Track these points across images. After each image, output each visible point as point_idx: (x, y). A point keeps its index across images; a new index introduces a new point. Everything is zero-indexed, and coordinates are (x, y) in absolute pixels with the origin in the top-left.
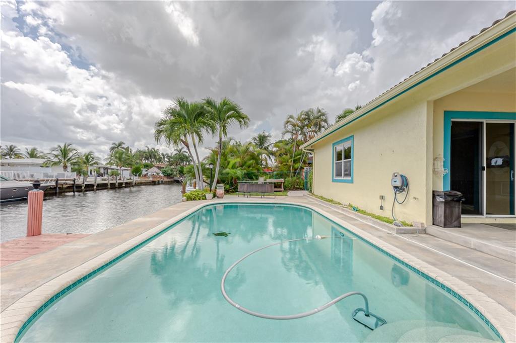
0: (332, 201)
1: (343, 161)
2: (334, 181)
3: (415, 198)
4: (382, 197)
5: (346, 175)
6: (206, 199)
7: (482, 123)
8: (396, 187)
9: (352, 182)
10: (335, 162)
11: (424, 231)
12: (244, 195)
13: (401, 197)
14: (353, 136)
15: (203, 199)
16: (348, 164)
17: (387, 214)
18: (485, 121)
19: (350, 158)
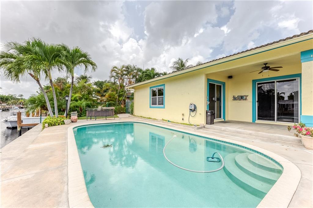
0: (150, 118)
1: (157, 97)
2: (150, 107)
3: (200, 114)
4: (183, 115)
5: (159, 104)
6: (64, 124)
7: (215, 84)
8: (191, 110)
9: (164, 108)
10: (151, 97)
11: (204, 127)
12: (91, 119)
13: (193, 114)
14: (165, 84)
15: (62, 124)
16: (161, 99)
17: (186, 121)
18: (216, 84)
19: (163, 95)
